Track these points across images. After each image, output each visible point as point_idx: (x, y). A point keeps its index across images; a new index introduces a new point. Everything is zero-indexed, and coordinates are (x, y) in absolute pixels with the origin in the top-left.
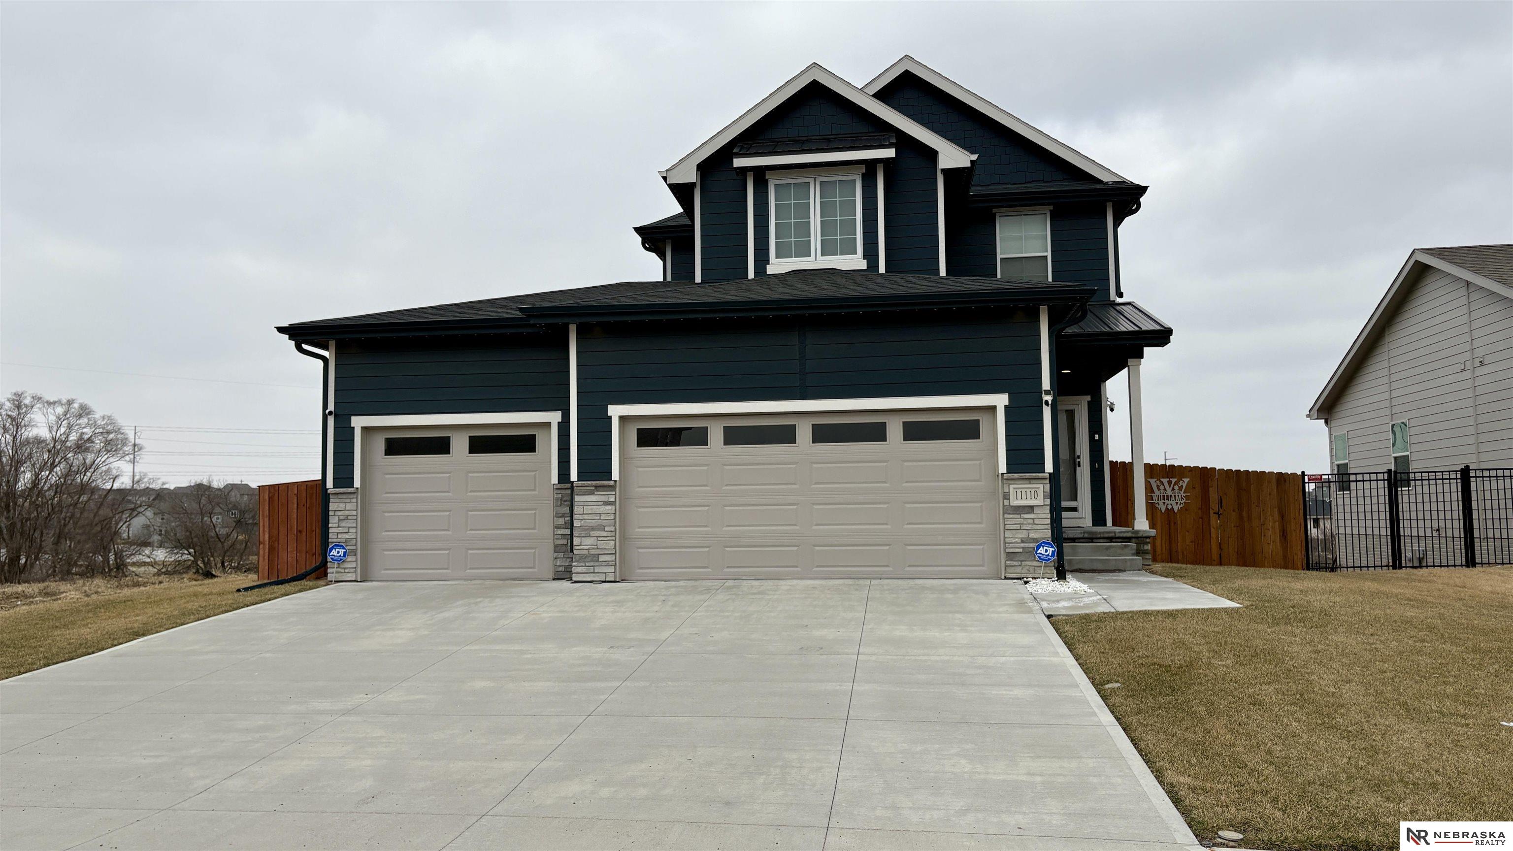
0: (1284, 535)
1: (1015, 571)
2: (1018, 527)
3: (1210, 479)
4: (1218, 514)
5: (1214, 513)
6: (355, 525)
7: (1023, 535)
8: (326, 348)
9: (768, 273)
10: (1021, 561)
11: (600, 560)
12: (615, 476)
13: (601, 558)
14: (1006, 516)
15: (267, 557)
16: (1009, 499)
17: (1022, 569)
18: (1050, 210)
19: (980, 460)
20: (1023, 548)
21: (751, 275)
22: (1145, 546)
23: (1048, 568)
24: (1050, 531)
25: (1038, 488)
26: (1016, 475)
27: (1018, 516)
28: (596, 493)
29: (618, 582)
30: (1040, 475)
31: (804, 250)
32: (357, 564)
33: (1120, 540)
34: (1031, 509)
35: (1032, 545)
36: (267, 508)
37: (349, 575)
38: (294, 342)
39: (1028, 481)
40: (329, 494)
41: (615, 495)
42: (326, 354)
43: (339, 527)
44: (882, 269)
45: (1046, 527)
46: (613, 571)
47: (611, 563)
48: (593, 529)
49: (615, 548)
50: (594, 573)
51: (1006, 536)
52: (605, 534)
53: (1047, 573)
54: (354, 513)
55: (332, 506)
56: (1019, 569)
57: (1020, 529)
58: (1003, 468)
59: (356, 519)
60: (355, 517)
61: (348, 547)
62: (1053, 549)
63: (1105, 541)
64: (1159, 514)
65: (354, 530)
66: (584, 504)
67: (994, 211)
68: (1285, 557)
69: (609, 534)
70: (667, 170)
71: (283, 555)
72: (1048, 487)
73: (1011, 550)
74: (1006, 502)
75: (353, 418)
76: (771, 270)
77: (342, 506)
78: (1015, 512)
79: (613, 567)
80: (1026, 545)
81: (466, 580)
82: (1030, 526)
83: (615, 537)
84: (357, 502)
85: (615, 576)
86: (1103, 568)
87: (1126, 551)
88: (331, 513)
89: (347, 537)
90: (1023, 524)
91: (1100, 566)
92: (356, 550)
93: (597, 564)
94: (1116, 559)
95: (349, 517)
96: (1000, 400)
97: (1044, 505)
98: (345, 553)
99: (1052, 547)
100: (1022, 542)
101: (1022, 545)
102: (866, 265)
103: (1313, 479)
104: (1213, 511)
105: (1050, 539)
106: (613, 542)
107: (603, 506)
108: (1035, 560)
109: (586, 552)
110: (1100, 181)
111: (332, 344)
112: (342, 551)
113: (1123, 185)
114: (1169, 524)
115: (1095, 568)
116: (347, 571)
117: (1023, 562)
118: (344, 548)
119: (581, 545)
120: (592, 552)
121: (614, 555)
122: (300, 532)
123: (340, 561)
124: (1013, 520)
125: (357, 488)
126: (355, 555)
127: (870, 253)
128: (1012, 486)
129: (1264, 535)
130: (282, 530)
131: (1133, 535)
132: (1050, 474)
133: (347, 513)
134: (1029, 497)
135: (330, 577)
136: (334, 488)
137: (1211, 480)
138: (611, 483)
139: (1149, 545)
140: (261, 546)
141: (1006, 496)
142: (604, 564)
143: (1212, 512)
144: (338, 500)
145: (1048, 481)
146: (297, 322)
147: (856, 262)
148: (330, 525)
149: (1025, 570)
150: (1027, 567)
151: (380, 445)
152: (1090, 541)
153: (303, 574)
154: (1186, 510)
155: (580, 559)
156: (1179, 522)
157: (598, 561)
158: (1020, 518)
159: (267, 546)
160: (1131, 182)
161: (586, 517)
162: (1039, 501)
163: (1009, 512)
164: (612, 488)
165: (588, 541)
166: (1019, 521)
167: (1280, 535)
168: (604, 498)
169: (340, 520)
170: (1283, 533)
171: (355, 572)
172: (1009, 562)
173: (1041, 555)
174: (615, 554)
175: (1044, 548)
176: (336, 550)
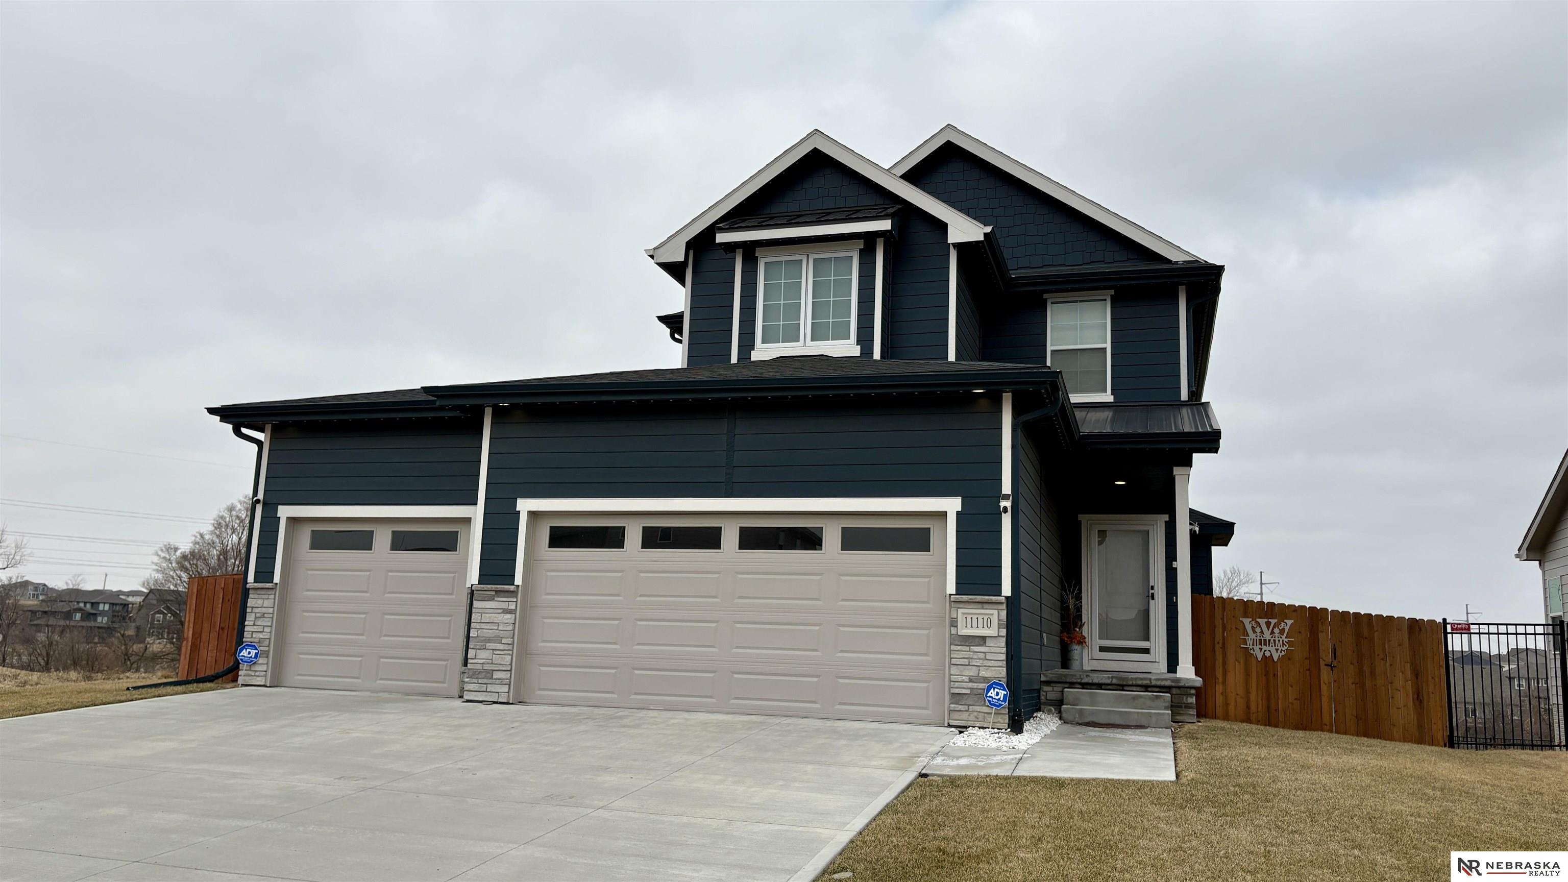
0: (1419, 698)
1: (960, 718)
2: (966, 662)
3: (1320, 623)
4: (1331, 666)
5: (1326, 665)
6: (269, 624)
7: (972, 672)
8: (261, 430)
9: (752, 359)
10: (969, 705)
11: (495, 677)
12: (518, 580)
13: (497, 675)
14: (953, 647)
15: (188, 656)
16: (957, 627)
17: (969, 715)
18: (1111, 296)
19: (930, 577)
20: (971, 689)
21: (734, 359)
22: (1189, 698)
23: (1000, 716)
24: (1005, 669)
25: (992, 614)
26: (965, 598)
27: (967, 648)
28: (496, 599)
29: (512, 704)
30: (994, 598)
31: (792, 335)
32: (268, 667)
33: (1157, 690)
34: (982, 640)
35: (982, 686)
36: (194, 602)
37: (259, 679)
38: (231, 426)
39: (980, 606)
40: (249, 589)
41: (516, 602)
42: (260, 436)
43: (254, 625)
44: (877, 355)
45: (1000, 664)
46: (507, 690)
47: (505, 682)
48: (489, 640)
49: (511, 664)
50: (486, 691)
51: (952, 672)
52: (501, 647)
53: (999, 722)
54: (271, 610)
55: (250, 603)
56: (965, 716)
57: (969, 665)
58: (951, 588)
59: (272, 618)
60: (271, 616)
61: (261, 648)
62: (1005, 693)
63: (1138, 689)
64: (1254, 662)
65: (267, 630)
66: (483, 611)
67: (1045, 296)
68: (1420, 726)
69: (506, 647)
70: (654, 249)
71: (203, 652)
72: (1004, 614)
73: (957, 691)
74: (953, 631)
75: (280, 507)
76: (755, 356)
77: (260, 602)
78: (963, 643)
79: (507, 686)
80: (975, 685)
81: (373, 691)
82: (981, 661)
83: (512, 650)
84: (274, 599)
85: (509, 696)
86: (1122, 723)
87: (1158, 703)
88: (248, 610)
89: (262, 637)
90: (972, 658)
91: (1118, 721)
92: (269, 651)
93: (490, 681)
94: (1138, 713)
95: (266, 615)
96: (952, 505)
97: (999, 636)
98: (256, 654)
99: (1004, 690)
100: (971, 681)
101: (970, 685)
102: (859, 351)
103: (1457, 629)
104: (1324, 663)
105: (1005, 680)
106: (510, 657)
107: (502, 615)
108: (984, 705)
109: (479, 667)
110: (1169, 261)
111: (268, 427)
112: (253, 652)
113: (1195, 265)
114: (1267, 675)
115: (1111, 722)
116: (257, 674)
117: (971, 707)
118: (256, 649)
119: (475, 658)
120: (487, 667)
121: (509, 672)
122: (223, 629)
123: (252, 663)
124: (962, 653)
125: (276, 584)
126: (267, 657)
127: (865, 339)
128: (960, 611)
129: (1392, 697)
130: (206, 626)
131: (1173, 684)
132: (1007, 598)
133: (264, 610)
134: (980, 625)
135: (241, 680)
136: (255, 582)
137: (1322, 623)
138: (512, 588)
139: (1194, 697)
140: (184, 643)
141: (954, 623)
142: (498, 682)
143: (1322, 663)
144: (256, 596)
145: (1004, 606)
146: (231, 404)
147: (848, 348)
148: (246, 623)
149: (972, 717)
150: (975, 714)
151: (305, 537)
152: (1121, 688)
153: (212, 676)
154: (1289, 659)
155: (473, 675)
156: (1280, 673)
157: (491, 678)
158: (970, 651)
159: (190, 644)
160: (1206, 261)
161: (483, 626)
162: (993, 632)
163: (957, 643)
164: (513, 593)
165: (484, 655)
166: (967, 654)
167: (1413, 698)
168: (504, 606)
169: (256, 618)
170: (1418, 696)
171: (265, 676)
172: (953, 706)
173: (991, 699)
174: (511, 670)
175: (996, 690)
176: (248, 650)
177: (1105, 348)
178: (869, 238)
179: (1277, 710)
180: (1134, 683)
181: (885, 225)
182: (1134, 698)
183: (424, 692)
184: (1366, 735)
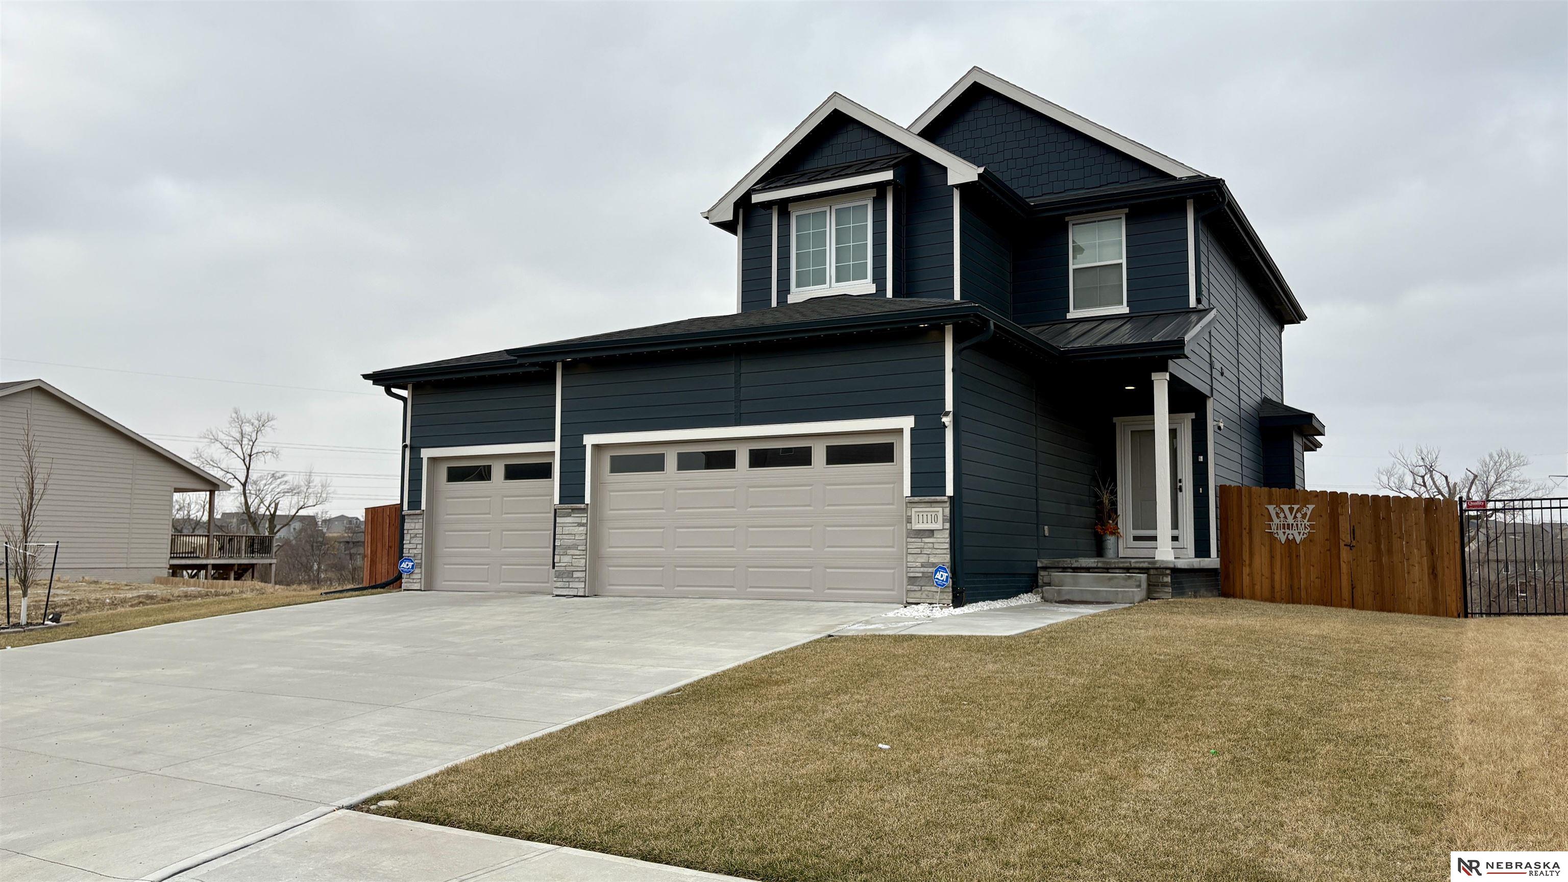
0: (1433, 572)
1: (915, 596)
2: (918, 551)
3: (1340, 506)
4: (1350, 546)
5: (1345, 545)
6: (421, 542)
7: (923, 559)
8: (405, 388)
9: (789, 302)
10: (922, 586)
11: (574, 576)
12: (588, 500)
13: (576, 575)
14: (909, 540)
15: (369, 569)
16: (911, 523)
17: (922, 594)
18: (1126, 214)
19: (893, 483)
20: (923, 572)
21: (774, 304)
22: (1164, 578)
23: (945, 594)
24: (949, 556)
25: (938, 512)
26: (916, 499)
27: (919, 540)
28: (572, 515)
29: (588, 597)
30: (941, 498)
31: (820, 279)
32: (421, 575)
33: (1137, 571)
34: (931, 533)
35: (931, 570)
36: (370, 527)
37: (416, 585)
38: (384, 387)
39: (929, 505)
40: (405, 515)
41: (587, 517)
42: (404, 393)
43: (410, 543)
44: (889, 293)
45: (945, 551)
46: (583, 586)
47: (582, 580)
48: (569, 548)
49: (586, 566)
50: (569, 588)
51: (908, 560)
52: (578, 552)
53: (944, 599)
54: (421, 531)
55: (406, 526)
56: (918, 594)
57: (921, 554)
58: (907, 491)
59: (422, 537)
60: (421, 535)
61: (416, 561)
62: (947, 575)
64: (1278, 545)
65: (419, 546)
66: (564, 525)
67: (1067, 219)
68: (1435, 599)
69: (581, 553)
70: (709, 211)
71: (379, 566)
72: (947, 511)
73: (912, 575)
74: (909, 526)
75: (422, 450)
76: (791, 299)
77: (413, 525)
78: (916, 536)
79: (583, 583)
80: (926, 570)
81: (496, 592)
82: (930, 550)
83: (586, 555)
84: (423, 523)
85: (585, 591)
87: (1130, 582)
88: (405, 532)
89: (416, 552)
90: (923, 548)
92: (421, 563)
93: (571, 580)
95: (418, 535)
96: (907, 423)
97: (943, 529)
98: (413, 566)
99: (947, 572)
100: (922, 566)
101: (922, 570)
102: (875, 289)
103: (1474, 506)
104: (1344, 543)
105: (949, 564)
106: (584, 560)
107: (577, 527)
108: (933, 585)
109: (563, 569)
110: (1174, 178)
111: (410, 386)
112: (411, 564)
113: (1196, 180)
114: (1290, 556)
115: (1085, 600)
116: (414, 581)
117: (923, 587)
118: (412, 562)
119: (560, 562)
120: (568, 569)
121: (584, 572)
122: (391, 547)
123: (410, 572)
124: (916, 543)
125: (423, 511)
126: (421, 568)
127: (879, 278)
128: (914, 510)
129: (1409, 573)
130: (379, 545)
131: (1150, 566)
132: (950, 497)
133: (416, 531)
134: (929, 521)
135: (404, 586)
136: (408, 510)
137: (1342, 506)
138: (582, 506)
139: (1169, 577)
140: (366, 559)
141: (909, 520)
142: (577, 580)
143: (1342, 544)
144: (410, 521)
145: (948, 504)
146: (380, 370)
147: (865, 286)
148: (404, 542)
149: (924, 596)
150: (926, 592)
151: (443, 474)
153: (384, 584)
154: (1311, 541)
155: (559, 575)
156: (1302, 554)
157: (572, 577)
158: (921, 542)
159: (369, 559)
160: (1207, 175)
161: (565, 537)
162: (938, 526)
163: (911, 536)
164: (584, 510)
165: (566, 559)
166: (920, 545)
167: (1428, 573)
168: (578, 520)
169: (411, 538)
170: (1433, 570)
171: (420, 582)
172: (909, 587)
173: (937, 580)
174: (585, 571)
175: (941, 573)
176: (406, 563)
177: (1122, 264)
178: (880, 187)
179: (1299, 588)
180: (1117, 566)
181: (888, 175)
182: (1110, 579)
183: (533, 590)
184: (1382, 609)
